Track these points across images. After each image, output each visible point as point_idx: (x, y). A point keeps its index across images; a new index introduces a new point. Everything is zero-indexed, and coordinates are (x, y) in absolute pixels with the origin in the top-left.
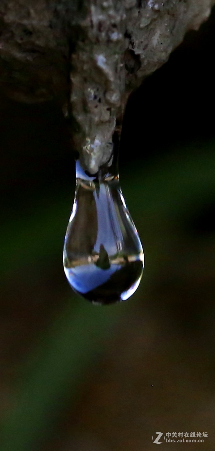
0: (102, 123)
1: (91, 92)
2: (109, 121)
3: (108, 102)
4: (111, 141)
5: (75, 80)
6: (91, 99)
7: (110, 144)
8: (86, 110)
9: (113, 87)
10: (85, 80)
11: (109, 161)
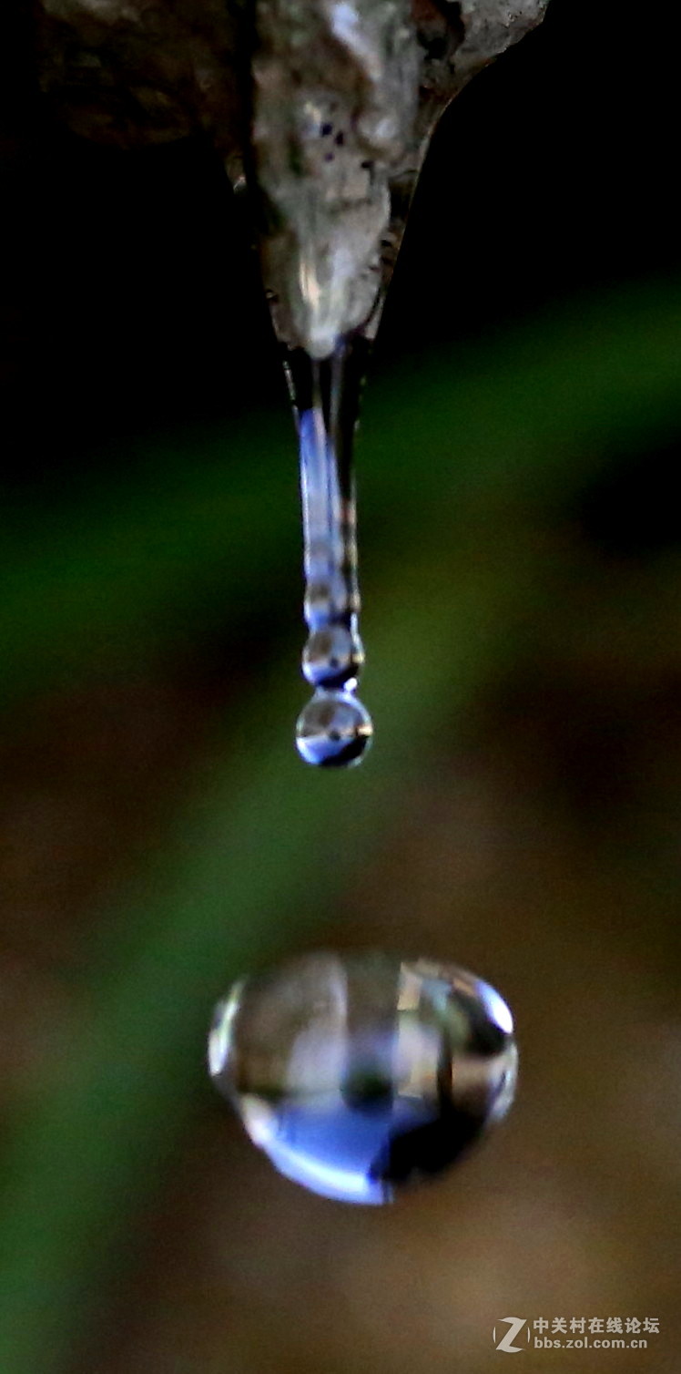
0: (346, 206)
1: (314, 114)
2: (368, 201)
3: (363, 144)
4: (375, 260)
5: (268, 77)
6: (315, 133)
7: (373, 269)
8: (298, 168)
9: (379, 97)
10: (296, 79)
11: (368, 320)
